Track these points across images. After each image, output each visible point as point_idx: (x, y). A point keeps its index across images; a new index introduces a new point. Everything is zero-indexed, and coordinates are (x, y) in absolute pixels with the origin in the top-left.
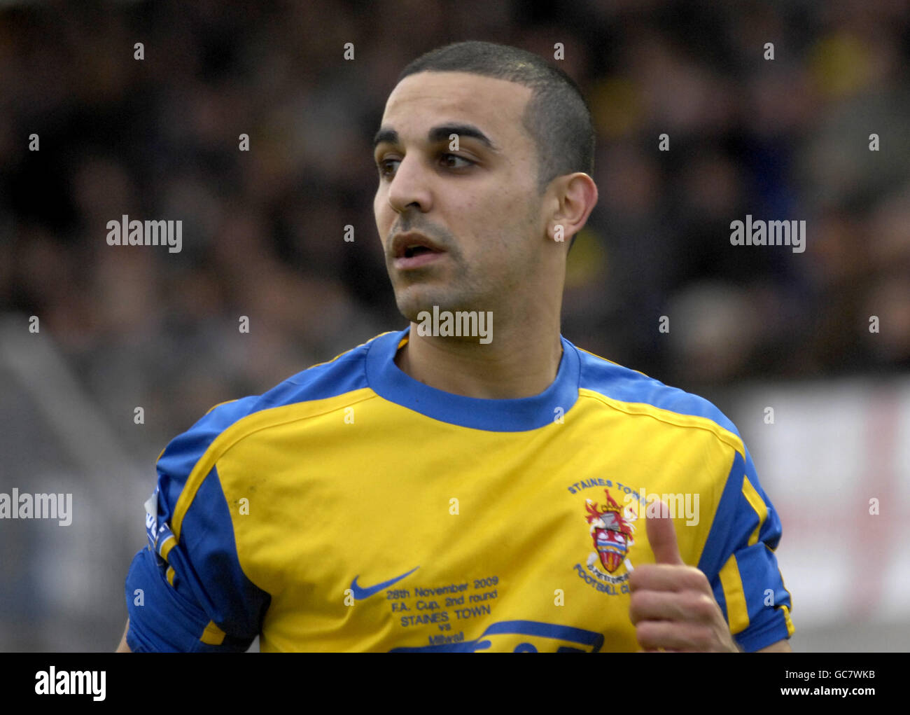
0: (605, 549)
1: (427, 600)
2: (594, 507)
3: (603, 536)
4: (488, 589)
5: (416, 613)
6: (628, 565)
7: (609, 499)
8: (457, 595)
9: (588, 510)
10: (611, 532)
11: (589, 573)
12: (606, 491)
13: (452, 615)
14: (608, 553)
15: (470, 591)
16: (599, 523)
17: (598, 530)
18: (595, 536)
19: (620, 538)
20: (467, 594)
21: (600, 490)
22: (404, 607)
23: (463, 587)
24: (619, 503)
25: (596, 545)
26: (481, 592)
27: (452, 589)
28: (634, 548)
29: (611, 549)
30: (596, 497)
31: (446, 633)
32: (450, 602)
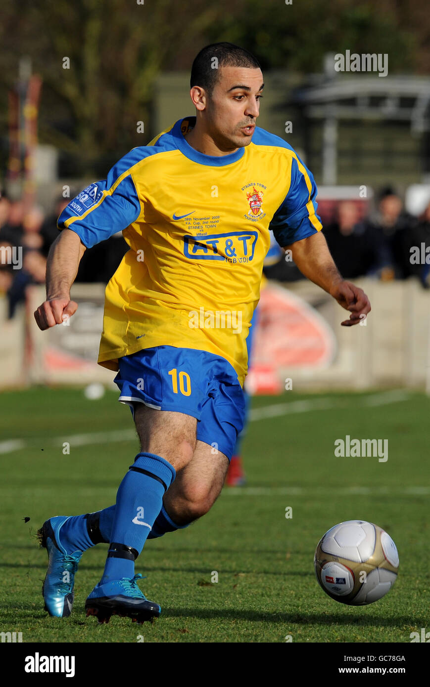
0: (254, 208)
1: (197, 222)
2: (249, 195)
3: (253, 203)
4: (216, 220)
5: (193, 225)
6: (261, 211)
7: (255, 190)
8: (206, 221)
9: (248, 196)
10: (255, 201)
11: (249, 216)
12: (254, 187)
13: (204, 227)
14: (255, 209)
15: (211, 220)
16: (251, 200)
17: (251, 202)
18: (250, 204)
19: (258, 203)
20: (209, 221)
21: (251, 187)
22: (189, 223)
23: (208, 218)
24: (257, 190)
25: (251, 207)
26: (214, 220)
27: (205, 219)
28: (263, 205)
29: (256, 207)
30: (250, 190)
31: (202, 233)
32: (204, 223)
